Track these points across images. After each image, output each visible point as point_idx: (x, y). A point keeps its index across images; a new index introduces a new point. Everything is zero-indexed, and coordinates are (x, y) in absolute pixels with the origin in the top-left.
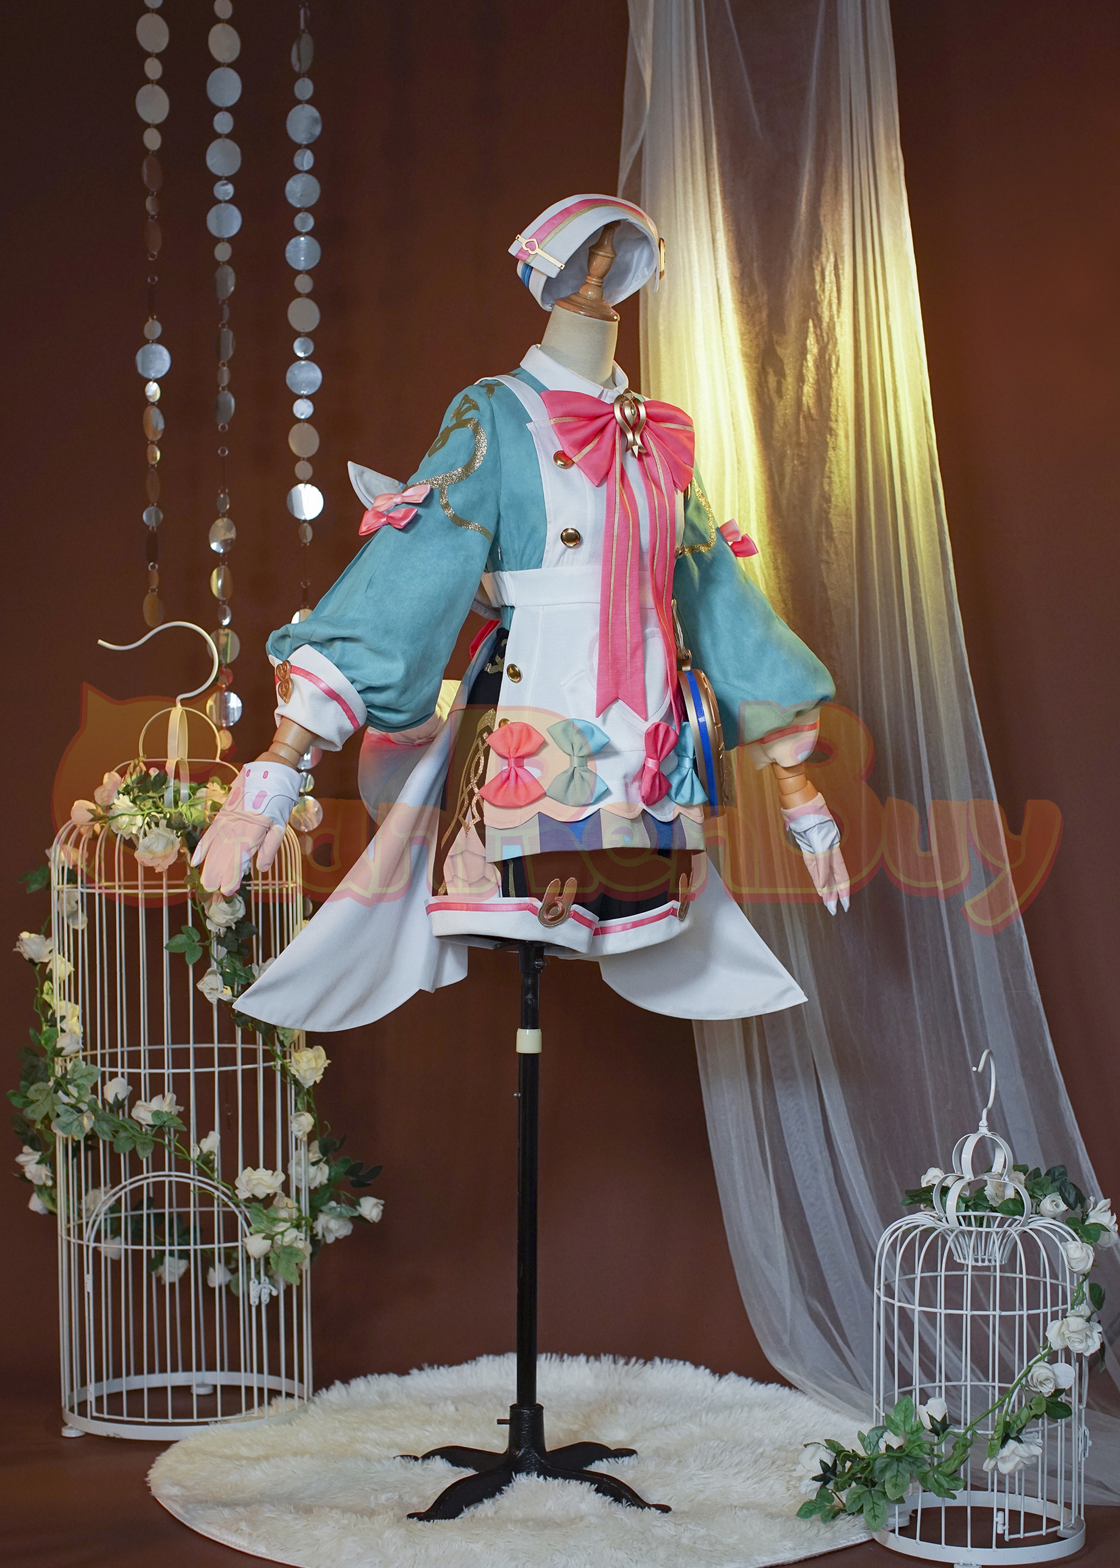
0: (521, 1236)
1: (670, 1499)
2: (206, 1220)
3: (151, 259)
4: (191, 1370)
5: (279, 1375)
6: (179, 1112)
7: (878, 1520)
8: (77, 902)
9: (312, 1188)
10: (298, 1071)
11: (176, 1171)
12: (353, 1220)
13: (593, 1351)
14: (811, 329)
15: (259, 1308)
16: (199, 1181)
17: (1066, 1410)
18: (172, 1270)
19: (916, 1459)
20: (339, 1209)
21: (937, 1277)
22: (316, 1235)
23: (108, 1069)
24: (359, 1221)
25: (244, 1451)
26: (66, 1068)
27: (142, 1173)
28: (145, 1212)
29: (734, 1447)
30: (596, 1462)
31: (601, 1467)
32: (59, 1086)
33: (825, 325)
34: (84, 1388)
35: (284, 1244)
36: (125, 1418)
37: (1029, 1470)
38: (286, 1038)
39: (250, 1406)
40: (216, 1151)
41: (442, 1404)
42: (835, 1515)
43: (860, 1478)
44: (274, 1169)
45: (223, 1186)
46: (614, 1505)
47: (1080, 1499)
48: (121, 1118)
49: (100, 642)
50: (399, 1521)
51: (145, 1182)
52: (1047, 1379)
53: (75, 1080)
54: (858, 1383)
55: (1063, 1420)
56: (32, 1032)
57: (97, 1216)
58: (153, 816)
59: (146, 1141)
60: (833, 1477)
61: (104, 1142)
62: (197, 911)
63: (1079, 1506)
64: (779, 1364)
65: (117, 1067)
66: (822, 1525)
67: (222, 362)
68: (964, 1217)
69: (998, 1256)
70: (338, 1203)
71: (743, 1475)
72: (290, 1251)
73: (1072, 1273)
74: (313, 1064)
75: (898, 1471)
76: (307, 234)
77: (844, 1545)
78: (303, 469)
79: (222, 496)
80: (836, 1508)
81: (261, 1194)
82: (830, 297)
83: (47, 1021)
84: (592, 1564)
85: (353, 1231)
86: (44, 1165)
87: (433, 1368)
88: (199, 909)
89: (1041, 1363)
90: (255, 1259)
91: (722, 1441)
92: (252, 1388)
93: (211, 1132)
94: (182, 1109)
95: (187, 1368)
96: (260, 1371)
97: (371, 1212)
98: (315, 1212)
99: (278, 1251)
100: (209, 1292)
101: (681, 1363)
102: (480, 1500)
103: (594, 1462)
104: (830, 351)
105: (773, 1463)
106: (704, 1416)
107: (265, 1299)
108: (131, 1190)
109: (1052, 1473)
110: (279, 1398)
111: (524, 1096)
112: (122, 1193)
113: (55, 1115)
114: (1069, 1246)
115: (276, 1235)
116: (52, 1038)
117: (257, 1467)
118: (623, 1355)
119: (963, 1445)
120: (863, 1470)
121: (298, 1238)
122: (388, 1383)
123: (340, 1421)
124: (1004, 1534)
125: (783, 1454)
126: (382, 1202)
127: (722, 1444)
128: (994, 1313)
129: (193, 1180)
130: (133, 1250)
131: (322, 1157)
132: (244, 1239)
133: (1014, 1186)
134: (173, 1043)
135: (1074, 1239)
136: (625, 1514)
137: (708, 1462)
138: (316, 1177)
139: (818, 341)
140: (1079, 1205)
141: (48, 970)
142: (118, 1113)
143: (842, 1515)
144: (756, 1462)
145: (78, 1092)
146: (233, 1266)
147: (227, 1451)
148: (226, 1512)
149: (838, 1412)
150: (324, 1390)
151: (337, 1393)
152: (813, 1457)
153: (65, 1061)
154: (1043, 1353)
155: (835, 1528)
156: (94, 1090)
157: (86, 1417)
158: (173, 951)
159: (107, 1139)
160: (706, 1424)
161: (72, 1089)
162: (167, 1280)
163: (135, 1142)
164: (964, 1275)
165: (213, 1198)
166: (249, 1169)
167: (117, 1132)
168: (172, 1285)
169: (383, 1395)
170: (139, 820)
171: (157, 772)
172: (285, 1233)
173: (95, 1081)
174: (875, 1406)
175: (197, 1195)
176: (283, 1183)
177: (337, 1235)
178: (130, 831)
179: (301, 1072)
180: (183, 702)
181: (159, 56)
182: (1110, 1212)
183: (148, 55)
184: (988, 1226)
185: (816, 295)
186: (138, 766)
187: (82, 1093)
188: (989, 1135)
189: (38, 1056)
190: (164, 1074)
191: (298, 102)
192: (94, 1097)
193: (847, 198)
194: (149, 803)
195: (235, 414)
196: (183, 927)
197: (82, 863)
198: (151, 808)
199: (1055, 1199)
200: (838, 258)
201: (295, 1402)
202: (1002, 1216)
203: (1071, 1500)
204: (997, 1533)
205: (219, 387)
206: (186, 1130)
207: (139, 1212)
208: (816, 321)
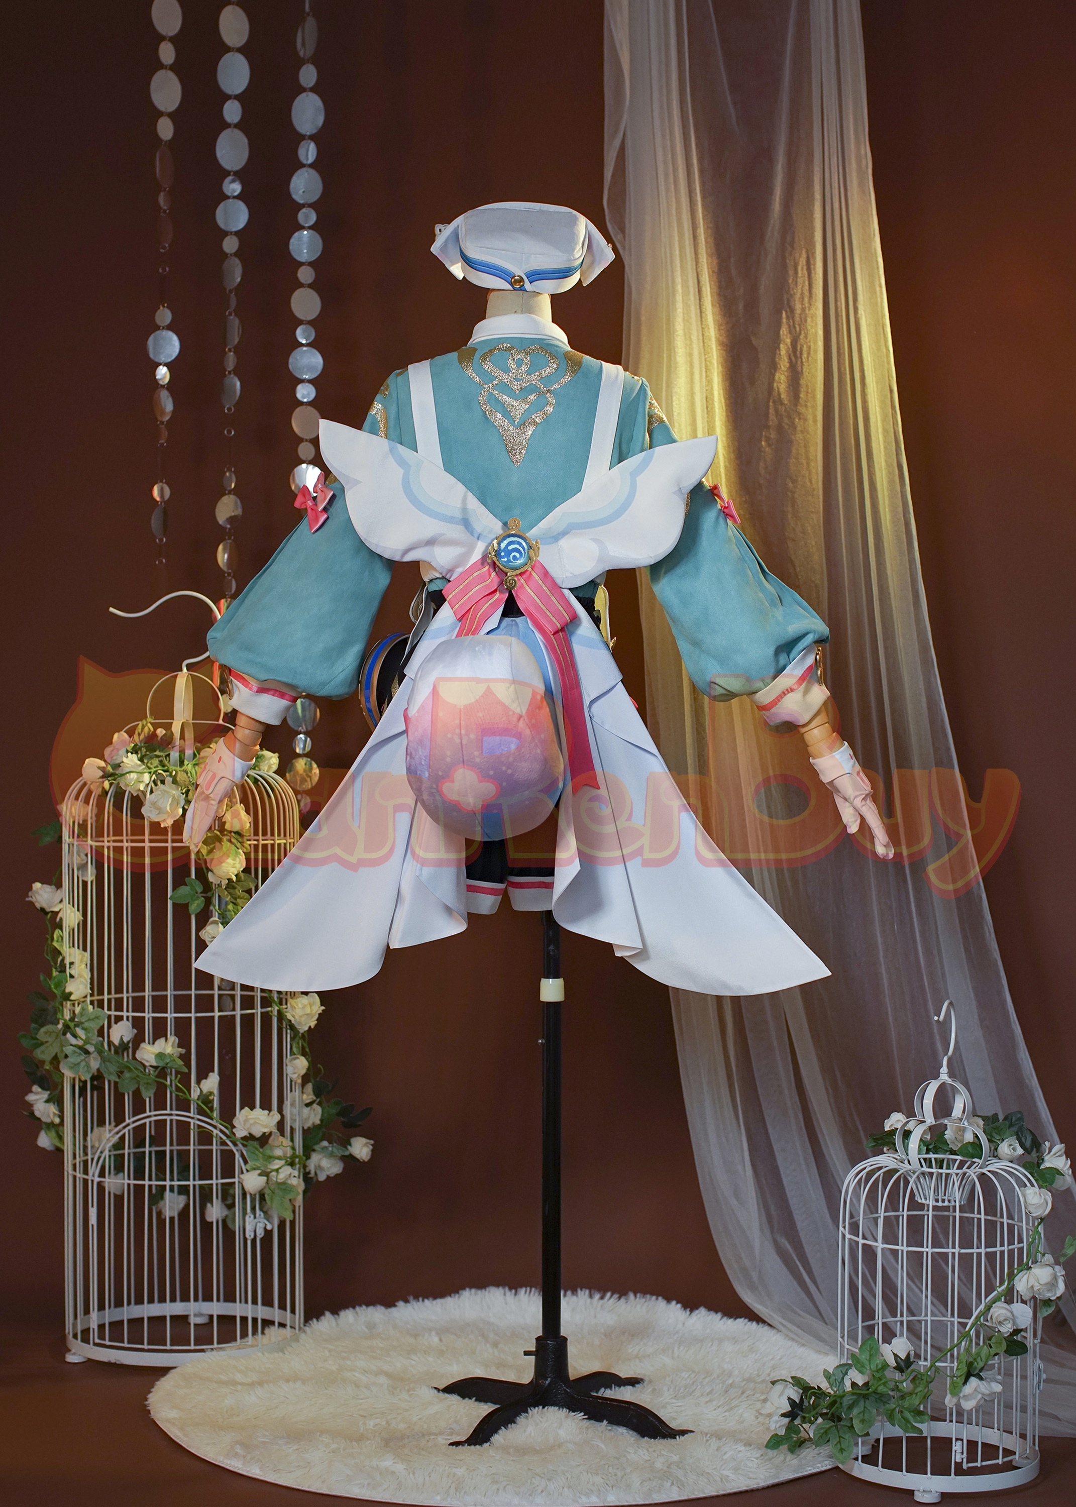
2: (205, 1158)
3: (162, 251)
4: (189, 1300)
5: (272, 1306)
6: (181, 1054)
7: (845, 1453)
8: (87, 855)
9: (305, 1128)
10: (293, 1016)
11: (177, 1110)
12: (344, 1158)
14: (784, 320)
15: (254, 1241)
16: (199, 1120)
17: (1022, 1347)
18: (172, 1205)
19: (882, 1395)
20: (330, 1149)
21: (899, 1216)
22: (309, 1173)
23: (113, 1013)
24: (349, 1160)
25: (239, 1377)
26: (74, 1012)
27: (145, 1112)
28: (147, 1149)
29: (705, 1378)
32: (67, 1028)
33: (797, 316)
34: (87, 1316)
35: (279, 1181)
36: (126, 1345)
37: (987, 1406)
39: (244, 1335)
40: (216, 1092)
41: (427, 1335)
42: (801, 1445)
43: (826, 1413)
44: (270, 1109)
45: (221, 1124)
47: (1034, 1430)
48: (126, 1059)
49: (112, 609)
51: (147, 1121)
52: (1005, 1319)
53: (83, 1023)
54: (823, 1319)
55: (1019, 1357)
56: (42, 977)
57: (101, 1152)
58: (160, 774)
59: (150, 1081)
60: (799, 1412)
61: (109, 1082)
62: (200, 864)
63: (1034, 1436)
64: (748, 1298)
65: (122, 1011)
66: (789, 1454)
67: (229, 347)
68: (925, 1159)
69: (957, 1196)
70: (330, 1142)
71: (714, 1403)
72: (284, 1187)
73: (1028, 1216)
74: (308, 1010)
75: (865, 1407)
76: (310, 228)
77: (810, 1472)
78: (306, 450)
79: (228, 474)
80: (803, 1439)
81: (258, 1134)
82: (802, 290)
83: (57, 967)
84: (569, 1487)
85: (344, 1169)
86: (52, 1103)
87: (418, 1301)
88: (202, 862)
90: (251, 1194)
91: (693, 1372)
92: (246, 1318)
93: (211, 1074)
94: (183, 1051)
95: (185, 1298)
96: (255, 1302)
97: (361, 1151)
98: (308, 1150)
99: (272, 1187)
100: (207, 1226)
101: (654, 1297)
104: (801, 341)
105: (743, 1393)
106: (676, 1349)
107: (260, 1233)
108: (134, 1128)
109: (1008, 1408)
110: (272, 1328)
112: (126, 1130)
113: (63, 1055)
114: (1028, 1191)
115: (271, 1172)
116: (61, 984)
117: (252, 1392)
118: (599, 1290)
120: (829, 1406)
121: (292, 1175)
122: (375, 1314)
123: (330, 1351)
124: (962, 1462)
125: (752, 1385)
126: (372, 1142)
127: (693, 1375)
128: (953, 1250)
129: (193, 1119)
130: (135, 1185)
131: (315, 1098)
132: (241, 1176)
133: (973, 1131)
134: (176, 990)
135: (1032, 1185)
138: (309, 1118)
139: (790, 332)
140: (1035, 1149)
141: (58, 919)
142: (123, 1055)
143: (808, 1446)
144: (726, 1391)
145: (85, 1034)
146: (229, 1202)
147: (223, 1377)
148: (222, 1435)
150: (315, 1320)
151: (326, 1324)
152: (781, 1394)
153: (74, 1005)
155: (802, 1456)
156: (101, 1033)
157: (89, 1343)
158: (179, 901)
159: (112, 1079)
160: (678, 1357)
161: (79, 1031)
162: (167, 1214)
163: (138, 1082)
164: (924, 1215)
165: (212, 1136)
166: (247, 1108)
167: (122, 1072)
168: (172, 1219)
169: (371, 1326)
170: (146, 778)
171: (164, 732)
172: (280, 1171)
173: (102, 1024)
174: (840, 1339)
175: (196, 1133)
176: (278, 1123)
177: (328, 1173)
178: (137, 788)
179: (297, 1017)
180: (189, 667)
181: (172, 40)
182: (1064, 1157)
183: (162, 38)
184: (948, 1168)
185: (789, 288)
186: (146, 726)
187: (90, 1035)
188: (949, 1081)
189: (48, 1000)
190: (167, 1018)
191: (303, 90)
192: (101, 1039)
193: (818, 196)
194: (156, 762)
195: (240, 397)
196: (187, 879)
197: (91, 818)
198: (157, 767)
199: (1012, 1143)
200: (810, 255)
201: (287, 1332)
202: (961, 1158)
203: (1026, 1430)
204: (955, 1462)
205: (225, 370)
206: (186, 1071)
207: (142, 1150)
208: (789, 313)
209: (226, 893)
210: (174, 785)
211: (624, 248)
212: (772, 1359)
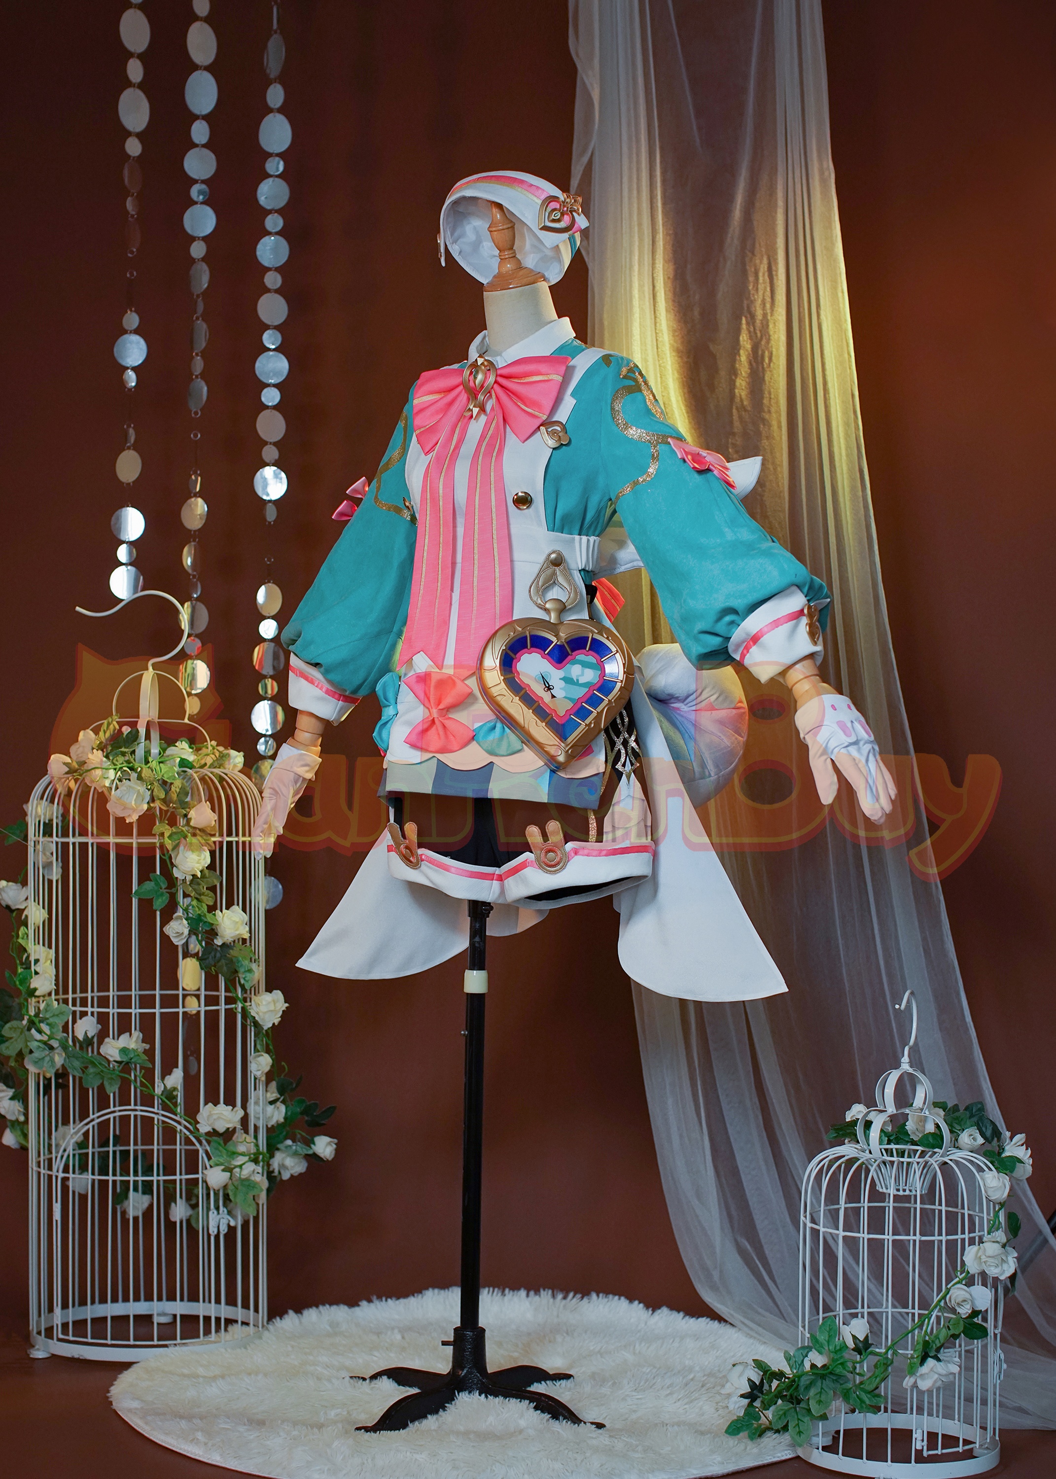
0: (466, 1168)
1: (605, 1418)
2: (169, 1157)
3: (130, 255)
4: (152, 1300)
5: (235, 1305)
6: (145, 1050)
7: (802, 1436)
8: (52, 854)
9: (269, 1126)
10: (257, 1013)
11: (142, 1105)
12: (307, 1157)
13: (533, 1286)
14: (744, 326)
15: (217, 1237)
16: (163, 1115)
17: (982, 1332)
18: (136, 1205)
19: (840, 1376)
20: (294, 1148)
21: (860, 1208)
22: (273, 1172)
23: (78, 1009)
24: (313, 1159)
25: (201, 1371)
26: (39, 1008)
27: (109, 1107)
28: (111, 1149)
29: (665, 1374)
30: (535, 1384)
31: (538, 1388)
32: (32, 1024)
33: (758, 322)
34: (51, 1314)
35: (242, 1177)
36: (90, 1340)
37: (947, 1388)
38: (247, 981)
39: (207, 1332)
40: (180, 1087)
41: (389, 1333)
42: (761, 1433)
43: (786, 1395)
44: (234, 1105)
45: (185, 1120)
46: (552, 1421)
47: (995, 1424)
48: (90, 1054)
49: (78, 609)
50: (346, 1432)
51: (111, 1116)
52: (965, 1301)
53: (48, 1019)
54: (784, 1317)
55: (980, 1341)
56: (7, 974)
57: (65, 1150)
58: (125, 771)
59: (113, 1076)
60: (760, 1395)
61: (74, 1077)
62: (165, 860)
63: (994, 1429)
64: (709, 1298)
65: (87, 1006)
66: (749, 1442)
67: (196, 351)
68: (886, 1150)
69: (917, 1186)
70: (294, 1141)
71: (675, 1396)
72: (247, 1184)
73: (989, 1200)
74: (272, 1007)
75: (822, 1388)
76: (277, 233)
77: (770, 1461)
78: (270, 453)
79: (193, 477)
80: (763, 1427)
81: (221, 1130)
82: (764, 296)
83: (22, 964)
84: (530, 1473)
85: (307, 1168)
86: (17, 1101)
87: (382, 1301)
88: (166, 858)
89: (959, 1286)
90: (214, 1190)
91: (655, 1367)
92: (210, 1318)
93: (175, 1070)
94: (147, 1046)
95: (149, 1298)
96: (218, 1301)
97: (324, 1150)
98: (272, 1148)
99: (236, 1183)
100: (171, 1226)
101: (617, 1297)
102: (425, 1417)
103: (533, 1384)
104: (763, 347)
105: (703, 1386)
106: (637, 1346)
107: (224, 1229)
108: (99, 1124)
109: (969, 1399)
110: (235, 1325)
111: (470, 1032)
112: (90, 1126)
113: (28, 1051)
114: (987, 1176)
115: (234, 1168)
116: (25, 980)
117: (213, 1384)
118: (562, 1290)
119: (884, 1364)
120: (788, 1388)
121: (256, 1172)
122: (339, 1313)
123: (293, 1347)
124: (922, 1450)
125: (712, 1380)
126: (336, 1141)
127: (655, 1370)
128: (914, 1238)
129: (157, 1114)
130: (100, 1181)
131: (279, 1096)
132: (205, 1172)
133: (934, 1120)
134: (140, 990)
135: (990, 1169)
136: (562, 1427)
137: (641, 1384)
138: (272, 1116)
139: (751, 338)
140: (996, 1139)
141: (23, 917)
142: (88, 1051)
143: (769, 1433)
144: (686, 1385)
145: (50, 1030)
146: (193, 1202)
147: (186, 1371)
148: (183, 1424)
149: (765, 1343)
150: (278, 1318)
151: (290, 1321)
152: (741, 1375)
153: (39, 1002)
154: (960, 1277)
155: (762, 1445)
156: (65, 1029)
157: (52, 1339)
158: (142, 897)
159: (77, 1075)
160: (639, 1353)
161: (44, 1027)
162: (131, 1214)
163: (103, 1078)
164: (885, 1207)
165: (176, 1131)
166: (210, 1104)
167: (86, 1068)
168: (136, 1219)
169: (334, 1325)
170: (111, 774)
171: (129, 730)
172: (243, 1167)
173: (66, 1020)
174: (800, 1328)
175: (161, 1129)
176: (242, 1119)
177: (292, 1172)
178: (102, 785)
179: (261, 1014)
180: (154, 666)
181: (140, 57)
182: (1024, 1146)
183: (130, 55)
184: (909, 1157)
185: (749, 294)
186: (111, 725)
187: (54, 1030)
188: (911, 1070)
189: (12, 997)
190: (131, 1013)
191: (270, 111)
192: (65, 1035)
193: (781, 203)
194: (121, 759)
195: (206, 402)
196: (151, 875)
197: (57, 817)
198: (123, 763)
199: (972, 1133)
200: (772, 260)
201: (251, 1329)
202: (922, 1149)
203: (987, 1423)
204: (916, 1449)
205: (192, 375)
206: (151, 1066)
207: (106, 1149)
208: (749, 319)
209: (191, 889)
210: (139, 782)
211: (588, 253)
212: (733, 1356)
